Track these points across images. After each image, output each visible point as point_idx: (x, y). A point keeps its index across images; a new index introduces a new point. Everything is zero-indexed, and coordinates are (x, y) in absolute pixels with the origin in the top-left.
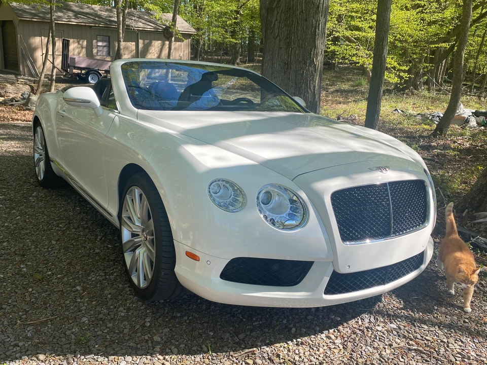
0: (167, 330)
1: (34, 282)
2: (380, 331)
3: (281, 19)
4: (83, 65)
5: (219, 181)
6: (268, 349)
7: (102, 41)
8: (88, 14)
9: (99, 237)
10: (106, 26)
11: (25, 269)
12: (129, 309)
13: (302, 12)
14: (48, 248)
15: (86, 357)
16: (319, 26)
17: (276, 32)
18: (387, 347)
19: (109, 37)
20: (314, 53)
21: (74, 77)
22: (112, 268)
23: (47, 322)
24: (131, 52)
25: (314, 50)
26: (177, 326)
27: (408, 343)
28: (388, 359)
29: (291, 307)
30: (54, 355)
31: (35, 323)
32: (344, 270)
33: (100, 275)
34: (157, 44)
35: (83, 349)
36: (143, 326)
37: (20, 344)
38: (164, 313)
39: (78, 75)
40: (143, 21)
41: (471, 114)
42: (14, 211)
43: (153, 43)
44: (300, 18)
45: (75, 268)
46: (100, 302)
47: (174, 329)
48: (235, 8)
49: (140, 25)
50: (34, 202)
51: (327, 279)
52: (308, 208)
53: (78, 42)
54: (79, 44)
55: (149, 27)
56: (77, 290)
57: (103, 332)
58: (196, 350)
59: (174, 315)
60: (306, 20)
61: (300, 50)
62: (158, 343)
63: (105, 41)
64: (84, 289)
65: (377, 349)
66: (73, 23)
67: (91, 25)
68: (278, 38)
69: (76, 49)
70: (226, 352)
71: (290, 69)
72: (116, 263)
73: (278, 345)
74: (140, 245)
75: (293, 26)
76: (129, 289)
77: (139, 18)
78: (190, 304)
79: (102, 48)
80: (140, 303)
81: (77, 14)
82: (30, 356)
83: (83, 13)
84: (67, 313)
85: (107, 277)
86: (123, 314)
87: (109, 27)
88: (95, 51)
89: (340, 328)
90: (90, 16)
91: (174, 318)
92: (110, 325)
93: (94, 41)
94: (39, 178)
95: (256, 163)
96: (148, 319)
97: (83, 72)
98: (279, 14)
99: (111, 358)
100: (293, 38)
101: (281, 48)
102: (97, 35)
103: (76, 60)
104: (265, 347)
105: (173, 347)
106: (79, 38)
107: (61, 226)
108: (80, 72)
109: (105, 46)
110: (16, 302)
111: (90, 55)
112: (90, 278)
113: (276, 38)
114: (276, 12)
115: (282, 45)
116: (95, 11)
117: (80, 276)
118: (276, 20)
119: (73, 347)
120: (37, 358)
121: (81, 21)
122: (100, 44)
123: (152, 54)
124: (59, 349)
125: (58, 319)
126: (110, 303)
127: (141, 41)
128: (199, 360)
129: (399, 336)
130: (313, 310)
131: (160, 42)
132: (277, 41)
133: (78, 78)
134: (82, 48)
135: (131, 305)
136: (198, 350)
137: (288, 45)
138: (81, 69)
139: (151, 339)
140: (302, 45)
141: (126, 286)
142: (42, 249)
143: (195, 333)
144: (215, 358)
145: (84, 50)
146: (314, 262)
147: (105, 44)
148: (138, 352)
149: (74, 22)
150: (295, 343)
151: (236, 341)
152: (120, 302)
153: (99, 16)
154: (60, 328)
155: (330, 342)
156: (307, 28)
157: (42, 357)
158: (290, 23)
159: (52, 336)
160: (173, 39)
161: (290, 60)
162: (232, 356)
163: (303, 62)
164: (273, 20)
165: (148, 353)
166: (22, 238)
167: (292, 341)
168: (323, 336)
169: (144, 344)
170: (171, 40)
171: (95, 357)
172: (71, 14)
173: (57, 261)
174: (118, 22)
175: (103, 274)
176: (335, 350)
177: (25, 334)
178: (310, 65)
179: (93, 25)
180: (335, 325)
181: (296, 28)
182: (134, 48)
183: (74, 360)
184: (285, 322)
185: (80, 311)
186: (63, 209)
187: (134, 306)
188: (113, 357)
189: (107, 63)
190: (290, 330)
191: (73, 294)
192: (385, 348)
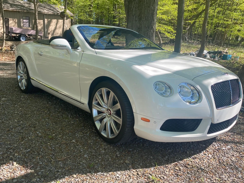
0: (130, 157)
1: (49, 140)
2: (225, 150)
3: (136, 6)
4: (18, 32)
5: (157, 82)
6: (182, 162)
7: (26, 19)
8: (17, 5)
9: (70, 116)
10: (27, 11)
11: (40, 134)
12: (105, 149)
13: (147, 3)
14: (46, 123)
15: (98, 174)
16: (155, 10)
17: (134, 13)
18: (232, 156)
19: (29, 17)
20: (153, 23)
21: (12, 38)
22: (85, 130)
23: (67, 159)
24: (41, 25)
25: (153, 22)
26: (133, 155)
27: (240, 154)
28: (236, 162)
29: (186, 141)
30: (80, 174)
31: (61, 160)
32: (216, 122)
33: (81, 134)
34: (54, 21)
35: (94, 170)
36: (117, 156)
37: (60, 171)
38: (123, 150)
39: (14, 37)
40: (47, 9)
41: (207, 53)
42: (16, 106)
43: (52, 21)
44: (146, 6)
45: (66, 132)
46: (88, 147)
47: (132, 157)
48: (89, 3)
49: (45, 11)
50: (24, 100)
51: (209, 127)
52: (201, 93)
53: (13, 20)
54: (13, 21)
55: (50, 12)
56: (74, 142)
57: (99, 161)
58: (149, 166)
59: (129, 150)
60: (149, 7)
61: (146, 21)
62: (129, 164)
63: (27, 20)
64: (77, 141)
65: (228, 157)
66: (9, 10)
67: (19, 11)
68: (135, 16)
69: (12, 24)
70: (164, 165)
71: (141, 31)
72: (86, 128)
73: (185, 160)
74: (105, 117)
75: (143, 10)
76: (99, 139)
77: (44, 7)
78: (133, 144)
79: (25, 23)
80: (109, 146)
81: (12, 5)
82: (69, 176)
83: (15, 4)
84: (75, 154)
85: (85, 134)
86: (103, 152)
87: (29, 12)
88: (22, 25)
89: (207, 149)
90: (18, 6)
91: (130, 151)
92: (100, 157)
93: (22, 20)
94: (22, 89)
95: (171, 73)
96: (118, 153)
97: (17, 35)
98: (135, 4)
99: (110, 173)
100: (142, 16)
101: (136, 21)
102: (23, 16)
103: (14, 29)
104: (180, 161)
105: (137, 165)
106: (13, 18)
107: (45, 111)
108: (15, 35)
109: (27, 22)
110: (45, 150)
111: (19, 26)
112: (76, 136)
113: (134, 16)
114: (133, 3)
115: (137, 19)
116: (21, 3)
117: (71, 135)
118: (134, 7)
119: (88, 170)
120: (73, 177)
121: (14, 9)
122: (25, 21)
123: (52, 26)
124: (81, 171)
125: (72, 157)
126: (94, 147)
127: (46, 20)
128: (153, 170)
129: (234, 151)
130: (191, 143)
131: (55, 20)
132: (134, 17)
133: (14, 39)
134: (16, 23)
135: (105, 147)
136: (150, 166)
137: (140, 19)
138: (16, 34)
139: (124, 162)
140: (147, 19)
141: (97, 138)
142: (43, 124)
143: (144, 158)
144: (160, 168)
145: (16, 24)
146: (202, 119)
147: (27, 21)
148: (122, 169)
149: (11, 9)
150: (192, 158)
151: (165, 160)
152: (99, 146)
153: (24, 7)
154: (75, 161)
155: (207, 156)
156: (149, 11)
157: (75, 176)
158: (141, 9)
159: (74, 165)
160: (65, 18)
161: (141, 27)
162: (168, 167)
163: (148, 27)
164: (132, 7)
165: (127, 169)
166: (28, 118)
167: (190, 158)
168: (202, 154)
169: (122, 165)
170: (64, 19)
171: (102, 173)
172: (9, 5)
173: (55, 129)
174: (35, 10)
175: (82, 133)
176: (211, 160)
177: (59, 166)
178: (151, 29)
179: (21, 11)
180: (205, 148)
181: (144, 11)
182: (42, 23)
183: (92, 176)
184: (182, 149)
185: (81, 152)
186: (42, 103)
187: (106, 147)
188: (111, 172)
189: (30, 31)
190: (186, 153)
191: (72, 144)
192: (231, 157)
